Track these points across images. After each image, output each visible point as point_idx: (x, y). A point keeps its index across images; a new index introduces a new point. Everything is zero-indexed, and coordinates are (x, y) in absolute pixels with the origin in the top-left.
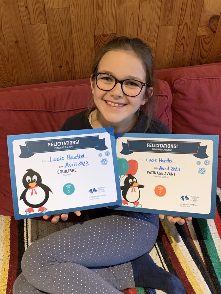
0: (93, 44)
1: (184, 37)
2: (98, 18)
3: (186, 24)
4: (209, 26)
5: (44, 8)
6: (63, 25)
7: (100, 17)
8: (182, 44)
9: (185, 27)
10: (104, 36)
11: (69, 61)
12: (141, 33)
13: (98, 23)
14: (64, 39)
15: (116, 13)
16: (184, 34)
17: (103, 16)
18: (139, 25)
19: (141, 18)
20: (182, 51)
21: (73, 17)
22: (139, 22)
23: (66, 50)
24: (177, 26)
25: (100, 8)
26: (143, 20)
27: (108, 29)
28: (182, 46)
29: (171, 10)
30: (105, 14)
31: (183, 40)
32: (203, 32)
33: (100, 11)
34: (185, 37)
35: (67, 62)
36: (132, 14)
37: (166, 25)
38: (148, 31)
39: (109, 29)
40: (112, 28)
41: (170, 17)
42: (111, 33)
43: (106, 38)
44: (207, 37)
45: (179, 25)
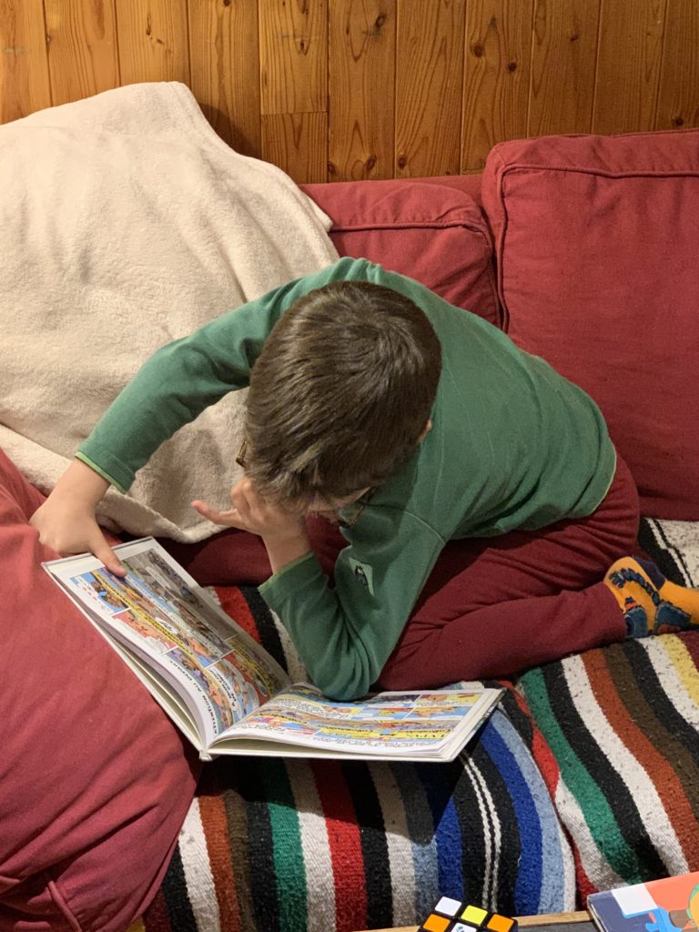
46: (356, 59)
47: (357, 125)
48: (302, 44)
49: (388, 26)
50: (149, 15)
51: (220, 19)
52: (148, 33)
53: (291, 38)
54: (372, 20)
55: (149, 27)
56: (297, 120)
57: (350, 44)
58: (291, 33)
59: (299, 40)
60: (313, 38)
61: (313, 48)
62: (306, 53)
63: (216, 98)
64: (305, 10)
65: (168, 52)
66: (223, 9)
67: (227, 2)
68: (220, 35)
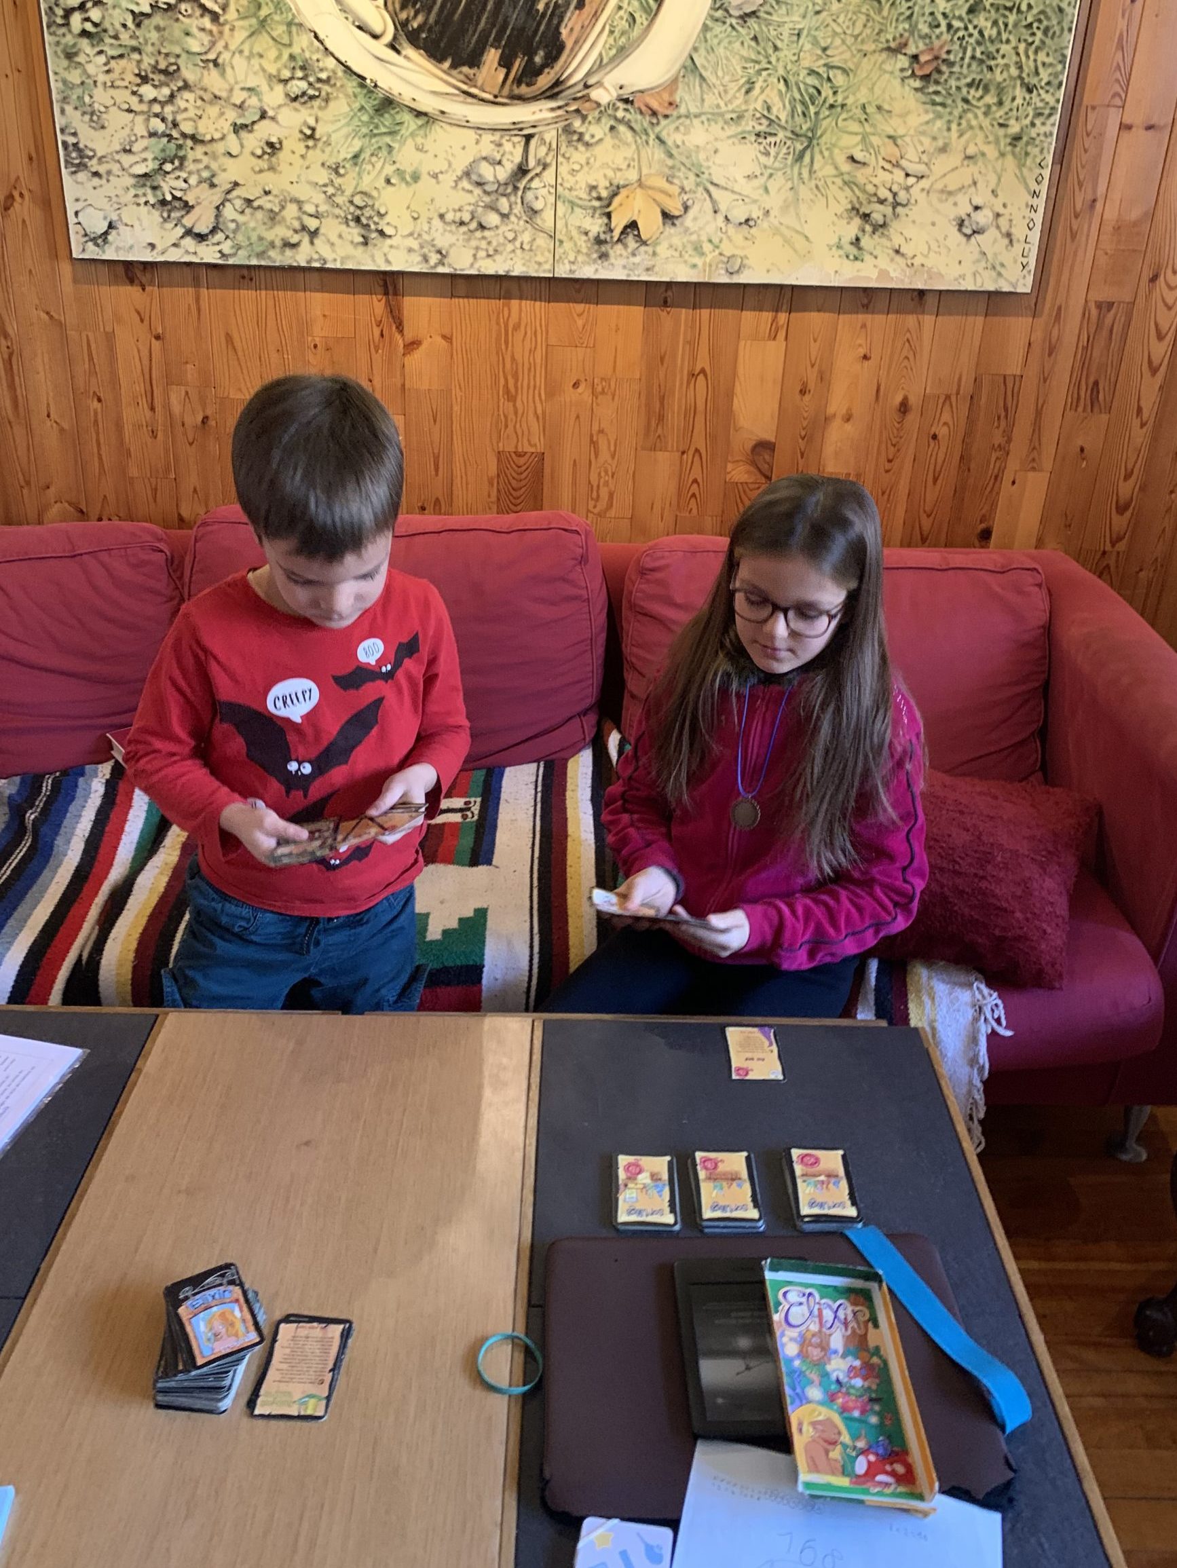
0: (493, 469)
1: (695, 481)
2: (506, 417)
3: (697, 450)
4: (754, 463)
5: (403, 385)
6: (435, 421)
7: (511, 416)
8: (694, 495)
9: (697, 458)
10: (519, 455)
11: (441, 498)
12: (596, 457)
13: (506, 426)
14: (436, 451)
15: (544, 413)
16: (696, 473)
17: (516, 413)
18: (592, 441)
19: (596, 428)
20: (695, 511)
21: (456, 408)
22: (592, 436)
23: (437, 475)
24: (678, 455)
25: (511, 398)
26: (601, 431)
27: (525, 441)
28: (693, 500)
29: (661, 418)
30: (520, 412)
31: (695, 486)
32: (740, 473)
33: (511, 404)
34: (700, 480)
35: (437, 499)
36: (578, 417)
37: (654, 448)
38: (613, 457)
39: (530, 444)
40: (535, 440)
41: (660, 431)
42: (533, 450)
43: (522, 461)
44: (752, 486)
45: (683, 453)
46: (191, 444)
47: (195, 490)
48: (153, 431)
49: (213, 423)
50: (48, 405)
51: (96, 413)
52: (48, 416)
53: (145, 427)
54: (200, 418)
55: (49, 413)
56: (153, 480)
57: (185, 434)
58: (144, 424)
59: (150, 429)
60: (160, 428)
61: (160, 435)
62: (156, 438)
63: (97, 464)
64: (152, 409)
65: (62, 430)
66: (96, 404)
67: (99, 400)
68: (96, 421)
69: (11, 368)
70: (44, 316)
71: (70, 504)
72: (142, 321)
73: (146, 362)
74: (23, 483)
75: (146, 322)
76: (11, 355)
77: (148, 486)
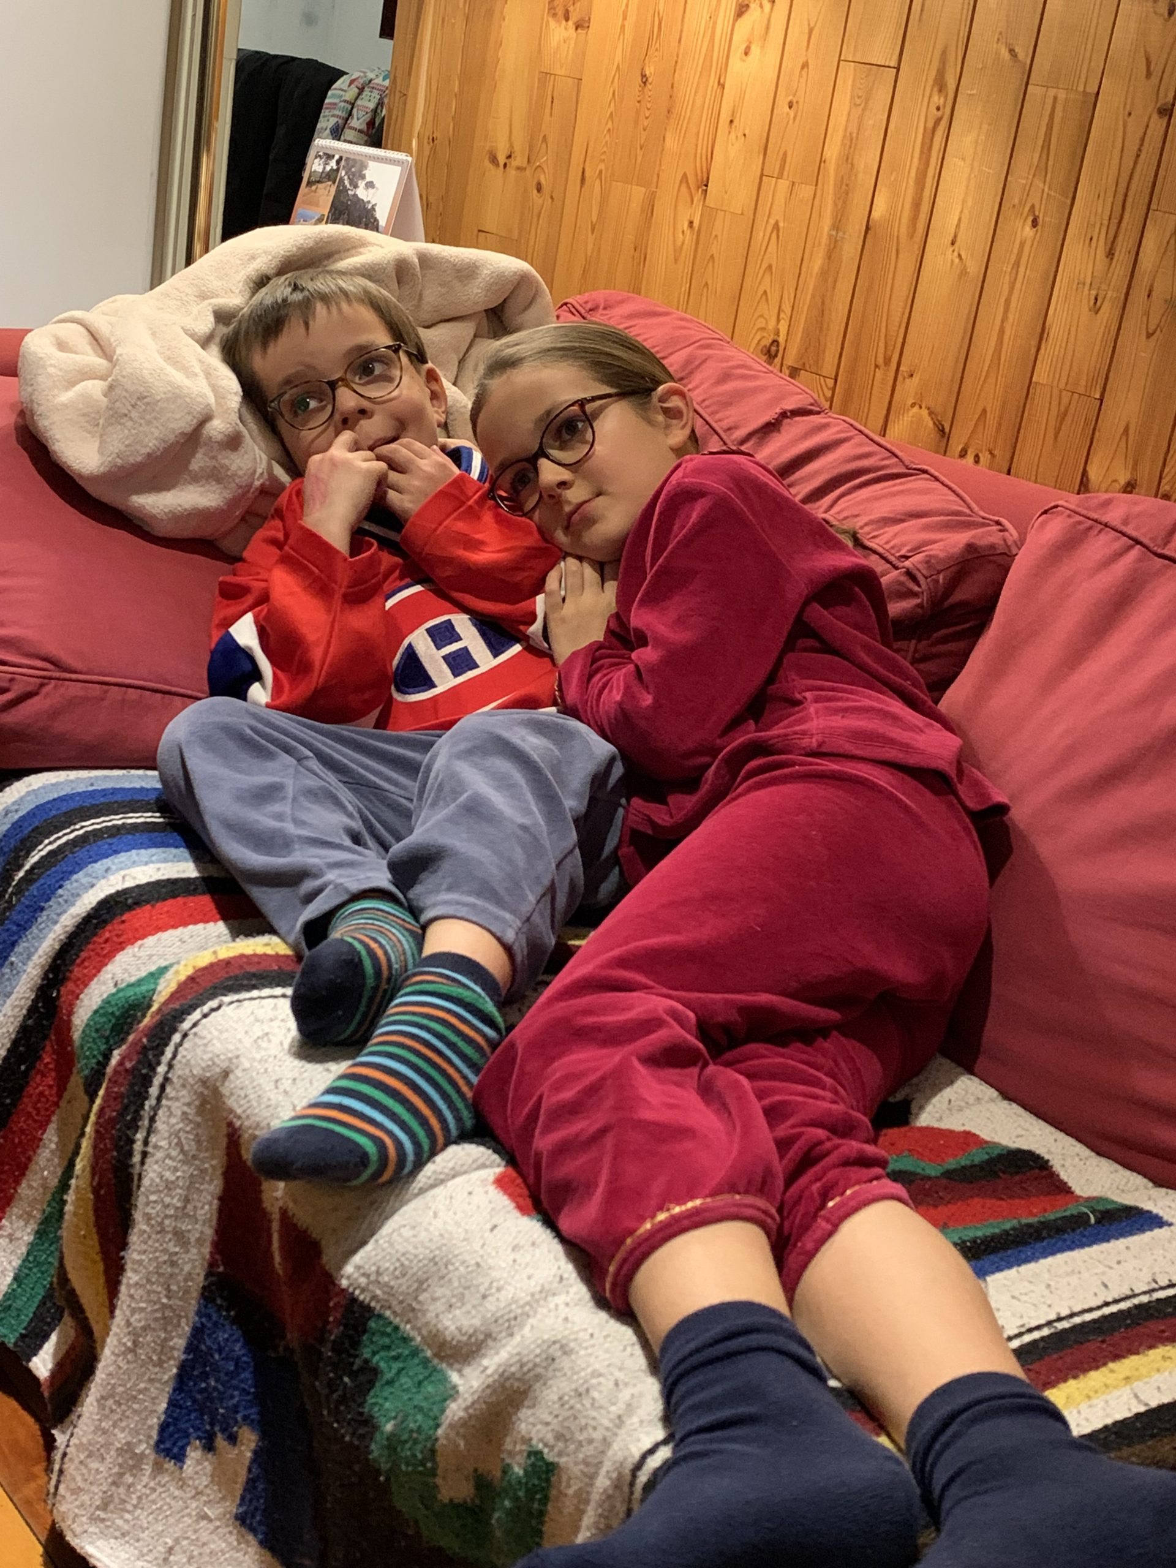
46: (1149, 336)
47: (1126, 431)
48: (1096, 299)
50: (959, 222)
51: (1022, 244)
52: (953, 243)
53: (1087, 287)
55: (955, 236)
56: (1064, 399)
57: (1147, 313)
58: (1088, 281)
59: (1094, 293)
60: (1110, 293)
61: (1106, 308)
62: (1097, 313)
63: (993, 344)
64: (1110, 254)
65: (963, 273)
66: (1028, 231)
67: (1035, 223)
68: (1017, 264)
69: (930, 148)
70: (1005, 54)
71: (931, 413)
72: (1149, 74)
73: (1128, 162)
74: (880, 361)
75: (1155, 80)
76: (938, 121)
77: (1055, 403)
